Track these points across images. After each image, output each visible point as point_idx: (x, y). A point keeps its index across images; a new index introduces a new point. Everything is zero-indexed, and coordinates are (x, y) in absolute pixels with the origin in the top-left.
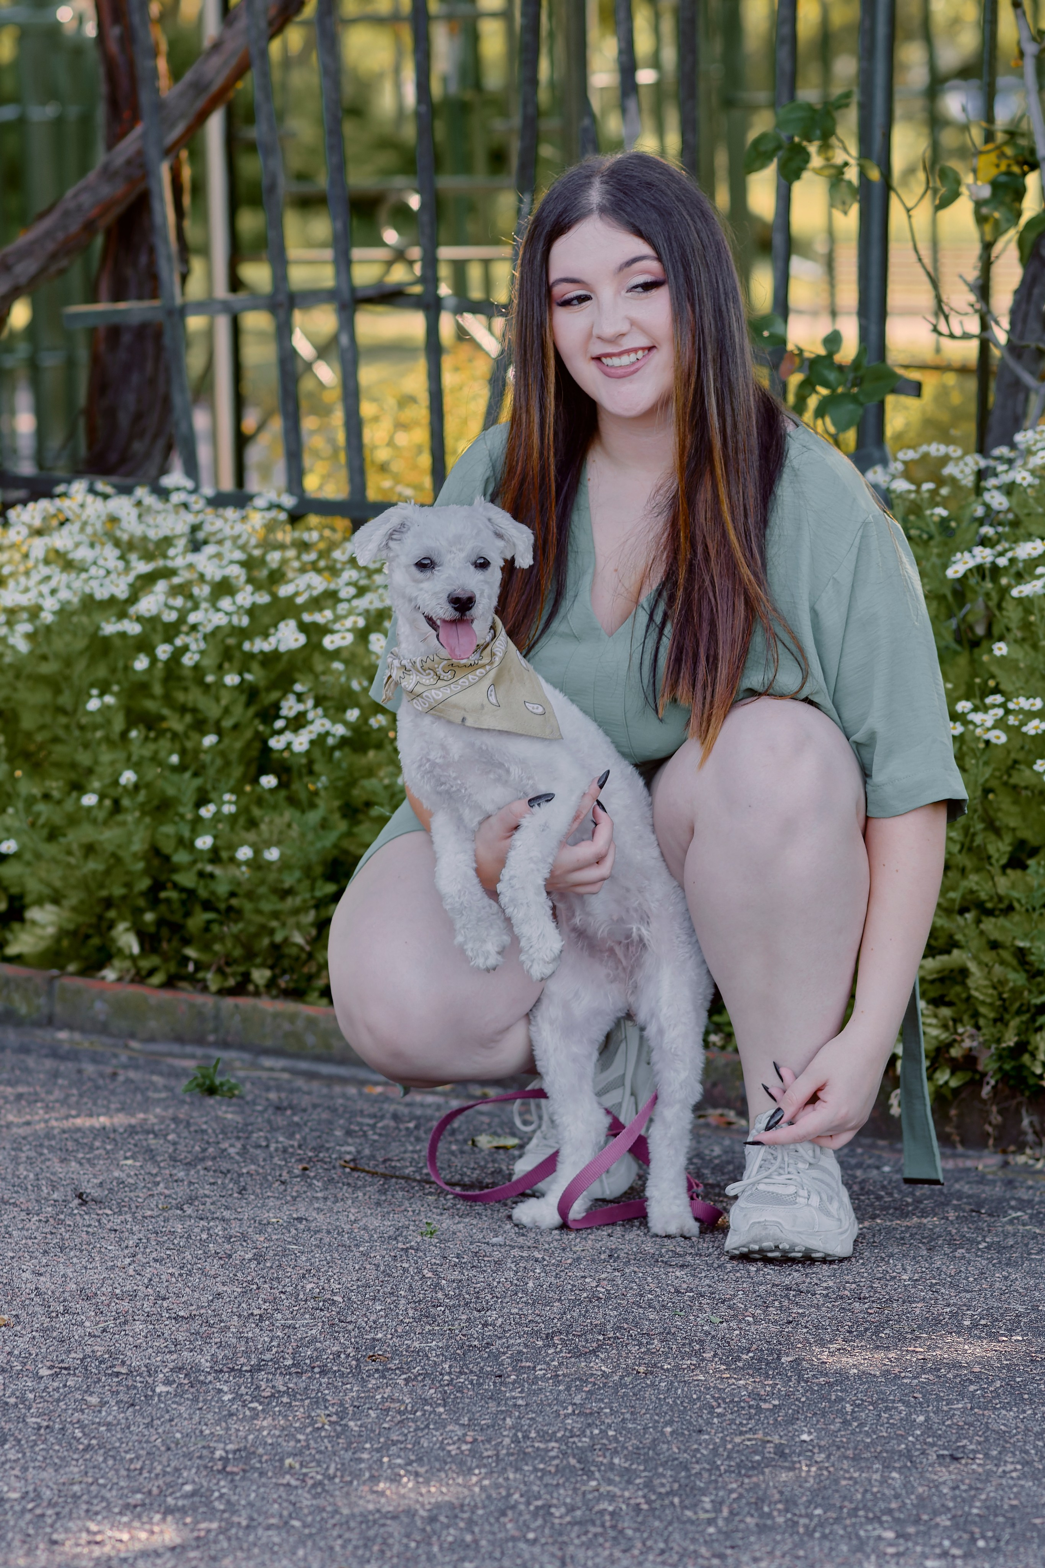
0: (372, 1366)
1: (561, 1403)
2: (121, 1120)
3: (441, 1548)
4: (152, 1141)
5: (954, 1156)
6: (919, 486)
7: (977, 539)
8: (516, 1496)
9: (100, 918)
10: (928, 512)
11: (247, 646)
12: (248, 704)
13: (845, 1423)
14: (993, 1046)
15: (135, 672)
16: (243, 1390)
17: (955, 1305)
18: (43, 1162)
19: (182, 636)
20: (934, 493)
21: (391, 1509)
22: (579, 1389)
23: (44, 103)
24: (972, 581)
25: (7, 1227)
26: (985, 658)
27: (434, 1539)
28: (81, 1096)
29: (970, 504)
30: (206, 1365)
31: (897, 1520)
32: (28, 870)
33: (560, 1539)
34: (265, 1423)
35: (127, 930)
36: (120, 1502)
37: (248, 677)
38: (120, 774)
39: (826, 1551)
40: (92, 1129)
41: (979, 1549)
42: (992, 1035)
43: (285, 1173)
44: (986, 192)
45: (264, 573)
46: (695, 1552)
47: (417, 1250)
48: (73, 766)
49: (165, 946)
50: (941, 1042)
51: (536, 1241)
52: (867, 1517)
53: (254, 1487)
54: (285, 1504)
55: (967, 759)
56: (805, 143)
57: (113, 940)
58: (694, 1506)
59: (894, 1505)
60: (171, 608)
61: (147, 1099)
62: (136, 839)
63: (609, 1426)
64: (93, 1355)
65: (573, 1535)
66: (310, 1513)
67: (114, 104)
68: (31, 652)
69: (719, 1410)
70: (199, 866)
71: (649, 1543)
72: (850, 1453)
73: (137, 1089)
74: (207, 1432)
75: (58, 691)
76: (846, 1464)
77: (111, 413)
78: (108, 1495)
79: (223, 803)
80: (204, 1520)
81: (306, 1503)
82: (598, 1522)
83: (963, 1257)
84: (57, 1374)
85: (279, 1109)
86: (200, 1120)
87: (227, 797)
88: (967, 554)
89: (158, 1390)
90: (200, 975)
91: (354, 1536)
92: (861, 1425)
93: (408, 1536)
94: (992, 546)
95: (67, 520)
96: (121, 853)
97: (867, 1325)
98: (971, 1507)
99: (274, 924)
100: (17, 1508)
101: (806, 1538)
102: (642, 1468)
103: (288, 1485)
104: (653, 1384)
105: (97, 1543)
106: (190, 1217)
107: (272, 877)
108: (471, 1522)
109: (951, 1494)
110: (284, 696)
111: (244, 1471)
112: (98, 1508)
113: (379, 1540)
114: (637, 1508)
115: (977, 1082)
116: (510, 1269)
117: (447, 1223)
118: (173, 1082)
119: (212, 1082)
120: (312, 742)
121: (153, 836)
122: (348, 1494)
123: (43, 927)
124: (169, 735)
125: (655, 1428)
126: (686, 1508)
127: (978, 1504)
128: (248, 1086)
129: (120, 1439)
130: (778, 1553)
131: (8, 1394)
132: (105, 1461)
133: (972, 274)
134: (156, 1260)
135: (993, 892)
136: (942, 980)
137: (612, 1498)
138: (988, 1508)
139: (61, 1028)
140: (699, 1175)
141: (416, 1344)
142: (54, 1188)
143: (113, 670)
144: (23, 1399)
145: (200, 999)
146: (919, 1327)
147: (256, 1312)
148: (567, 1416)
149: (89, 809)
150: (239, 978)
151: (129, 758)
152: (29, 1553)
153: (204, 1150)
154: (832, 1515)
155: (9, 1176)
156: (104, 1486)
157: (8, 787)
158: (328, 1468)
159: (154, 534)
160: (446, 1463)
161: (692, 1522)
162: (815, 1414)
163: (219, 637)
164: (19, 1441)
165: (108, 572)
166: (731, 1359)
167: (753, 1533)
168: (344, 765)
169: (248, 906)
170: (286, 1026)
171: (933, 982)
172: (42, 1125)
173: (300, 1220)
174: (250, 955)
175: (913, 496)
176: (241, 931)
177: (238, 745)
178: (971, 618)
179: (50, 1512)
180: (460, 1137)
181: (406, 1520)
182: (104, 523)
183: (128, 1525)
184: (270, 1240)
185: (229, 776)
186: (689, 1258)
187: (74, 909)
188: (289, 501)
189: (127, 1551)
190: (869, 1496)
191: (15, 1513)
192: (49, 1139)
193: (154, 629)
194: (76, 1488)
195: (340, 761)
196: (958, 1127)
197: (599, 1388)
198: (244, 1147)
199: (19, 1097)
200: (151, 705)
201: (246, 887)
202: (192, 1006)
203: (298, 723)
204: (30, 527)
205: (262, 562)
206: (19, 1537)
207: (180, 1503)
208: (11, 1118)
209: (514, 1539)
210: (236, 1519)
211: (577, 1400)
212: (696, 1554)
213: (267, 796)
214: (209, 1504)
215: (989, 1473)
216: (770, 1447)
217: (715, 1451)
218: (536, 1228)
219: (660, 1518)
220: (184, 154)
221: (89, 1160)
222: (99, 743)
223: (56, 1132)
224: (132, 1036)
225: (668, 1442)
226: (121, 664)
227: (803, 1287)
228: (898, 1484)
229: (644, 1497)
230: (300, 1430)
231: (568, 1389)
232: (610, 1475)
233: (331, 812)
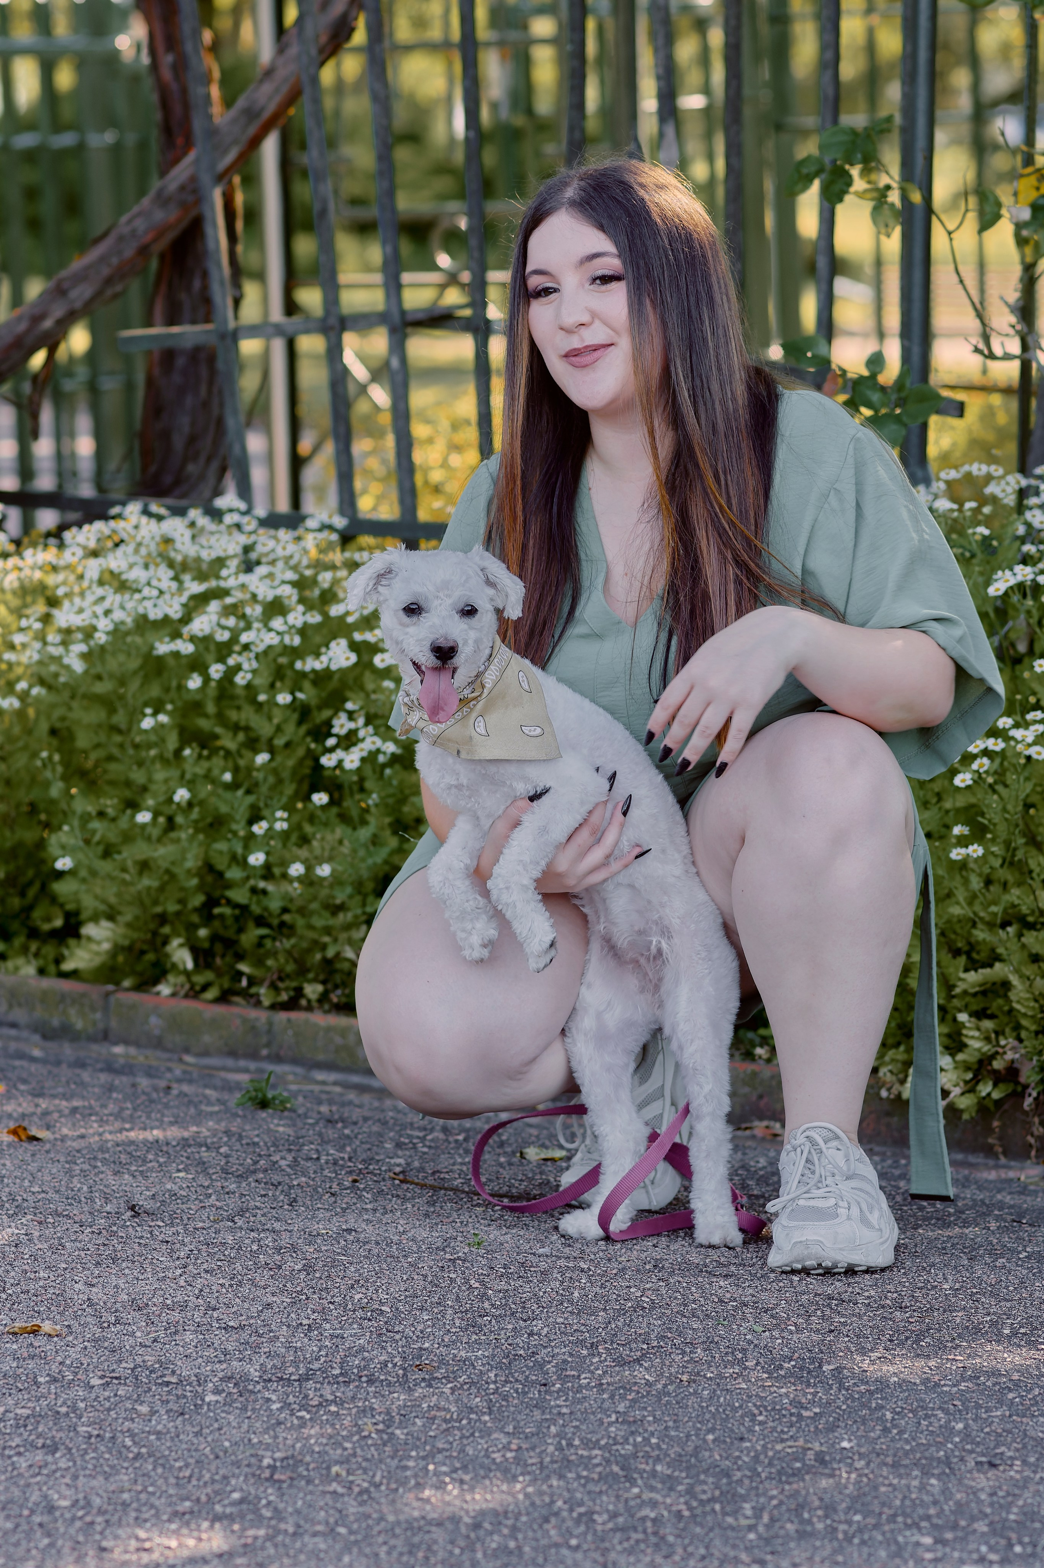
0: (419, 1375)
1: (605, 1411)
2: (174, 1133)
3: (485, 1555)
4: (204, 1154)
5: (997, 1167)
6: (961, 505)
7: (1019, 557)
8: (560, 1503)
9: (155, 933)
10: (970, 531)
11: (298, 665)
12: (300, 723)
13: (886, 1430)
14: (1035, 1058)
15: (188, 690)
16: (291, 1399)
17: (995, 1313)
18: (96, 1175)
19: (235, 656)
20: (977, 511)
21: (435, 1516)
22: (623, 1397)
23: (102, 130)
24: (1015, 598)
25: (60, 1238)
26: (1026, 675)
27: (478, 1546)
28: (135, 1109)
29: (1012, 523)
30: (255, 1375)
31: (935, 1526)
32: (83, 887)
33: (602, 1545)
34: (313, 1432)
35: (181, 945)
36: (169, 1510)
37: (300, 695)
38: (174, 792)
39: (865, 1556)
40: (145, 1142)
41: (1017, 1555)
42: (1034, 1047)
43: (334, 1186)
44: (1026, 214)
45: (317, 592)
46: (735, 1557)
47: (464, 1261)
48: (128, 783)
49: (218, 961)
50: (984, 1054)
51: (582, 1252)
52: (905, 1524)
53: (301, 1495)
54: (331, 1512)
55: (1008, 774)
56: (847, 167)
57: (168, 956)
58: (735, 1513)
59: (932, 1511)
60: (224, 628)
61: (200, 1113)
62: (189, 856)
63: (652, 1434)
64: (144, 1365)
65: (615, 1541)
66: (356, 1520)
67: (167, 130)
68: (86, 672)
69: (760, 1418)
70: (252, 882)
71: (690, 1549)
72: (889, 1460)
73: (190, 1102)
74: (255, 1440)
75: (112, 710)
76: (885, 1471)
77: (166, 435)
78: (157, 1503)
79: (276, 820)
80: (252, 1527)
81: (352, 1510)
82: (640, 1529)
83: (1004, 1267)
84: (108, 1384)
85: (330, 1121)
86: (252, 1133)
87: (279, 814)
88: (1008, 573)
89: (207, 1399)
90: (253, 990)
91: (399, 1542)
92: (900, 1433)
93: (452, 1542)
94: (1034, 565)
95: (122, 541)
96: (176, 870)
97: (907, 1334)
98: (1008, 1513)
99: (326, 939)
100: (68, 1516)
101: (845, 1544)
102: (684, 1475)
103: (335, 1492)
104: (695, 1392)
105: (145, 1550)
106: (241, 1228)
107: (324, 892)
108: (514, 1529)
109: (989, 1500)
110: (336, 714)
111: (292, 1479)
112: (146, 1516)
113: (424, 1546)
114: (679, 1515)
115: (1019, 1094)
116: (556, 1279)
117: (495, 1234)
118: (226, 1096)
119: (265, 1096)
120: (363, 760)
121: (206, 853)
122: (393, 1501)
123: (99, 943)
124: (222, 753)
125: (697, 1435)
126: (727, 1514)
127: (1015, 1510)
128: (300, 1099)
129: (169, 1448)
130: (817, 1559)
131: (59, 1403)
132: (154, 1469)
133: (1013, 295)
134: (207, 1272)
135: (1034, 906)
136: (984, 993)
137: (654, 1504)
138: (1025, 1514)
139: (116, 1043)
140: (744, 1186)
141: (463, 1354)
142: (107, 1200)
143: (167, 690)
144: (74, 1408)
145: (253, 1014)
146: (960, 1336)
147: (305, 1322)
148: (610, 1424)
149: (144, 826)
150: (292, 993)
151: (182, 776)
152: (79, 1559)
153: (256, 1163)
154: (871, 1521)
155: (63, 1189)
156: (153, 1494)
157: (63, 805)
158: (374, 1476)
159: (206, 555)
160: (490, 1470)
161: (733, 1528)
162: (855, 1422)
163: (271, 656)
164: (70, 1450)
165: (161, 592)
166: (773, 1367)
167: (792, 1539)
168: (395, 782)
169: (300, 922)
170: (338, 1040)
171: (975, 995)
172: (97, 1138)
173: (349, 1231)
174: (302, 971)
175: (956, 514)
176: (293, 946)
177: (291, 763)
178: (1013, 636)
179: (99, 1519)
180: (509, 1150)
181: (450, 1526)
182: (158, 544)
183: (176, 1532)
184: (320, 1251)
185: (281, 793)
186: (733, 1268)
187: (129, 925)
188: (340, 522)
189: (175, 1557)
190: (908, 1502)
191: (65, 1520)
192: (103, 1152)
193: (207, 649)
194: (126, 1496)
195: (390, 778)
196: (1000, 1138)
197: (643, 1397)
198: (295, 1159)
199: (74, 1110)
200: (204, 724)
201: (299, 903)
202: (245, 1020)
203: (349, 740)
204: (85, 548)
205: (314, 582)
206: (69, 1544)
207: (228, 1510)
208: (65, 1131)
209: (556, 1545)
210: (282, 1526)
211: (621, 1408)
212: (737, 1560)
213: (319, 813)
214: (256, 1511)
215: (1027, 1480)
216: (810, 1455)
217: (756, 1459)
218: (582, 1239)
219: (701, 1525)
220: (237, 180)
221: (141, 1172)
222: (153, 761)
223: (109, 1145)
224: (187, 1050)
225: (710, 1450)
226: (174, 684)
227: (845, 1296)
228: (936, 1491)
229: (686, 1503)
230: (346, 1438)
231: (612, 1397)
232: (653, 1482)
233: (382, 828)
